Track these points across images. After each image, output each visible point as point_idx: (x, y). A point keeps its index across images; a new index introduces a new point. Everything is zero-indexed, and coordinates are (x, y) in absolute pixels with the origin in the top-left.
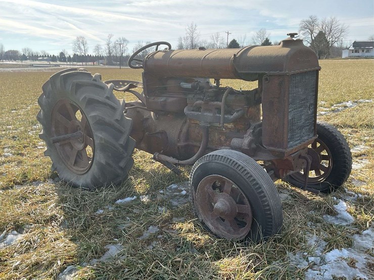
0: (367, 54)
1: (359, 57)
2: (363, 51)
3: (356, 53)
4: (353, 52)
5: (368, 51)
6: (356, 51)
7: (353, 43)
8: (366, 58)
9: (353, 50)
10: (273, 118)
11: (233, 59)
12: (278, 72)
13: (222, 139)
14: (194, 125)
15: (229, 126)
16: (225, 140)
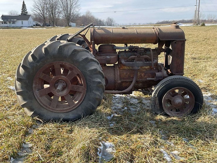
0: (13, 25)
1: (8, 28)
2: (10, 23)
3: (5, 24)
4: (2, 23)
5: (14, 22)
6: (5, 23)
7: (2, 17)
8: (14, 28)
9: (2, 22)
10: (178, 60)
11: (157, 34)
12: (181, 40)
13: (142, 75)
14: (122, 70)
15: (147, 68)
16: (144, 75)
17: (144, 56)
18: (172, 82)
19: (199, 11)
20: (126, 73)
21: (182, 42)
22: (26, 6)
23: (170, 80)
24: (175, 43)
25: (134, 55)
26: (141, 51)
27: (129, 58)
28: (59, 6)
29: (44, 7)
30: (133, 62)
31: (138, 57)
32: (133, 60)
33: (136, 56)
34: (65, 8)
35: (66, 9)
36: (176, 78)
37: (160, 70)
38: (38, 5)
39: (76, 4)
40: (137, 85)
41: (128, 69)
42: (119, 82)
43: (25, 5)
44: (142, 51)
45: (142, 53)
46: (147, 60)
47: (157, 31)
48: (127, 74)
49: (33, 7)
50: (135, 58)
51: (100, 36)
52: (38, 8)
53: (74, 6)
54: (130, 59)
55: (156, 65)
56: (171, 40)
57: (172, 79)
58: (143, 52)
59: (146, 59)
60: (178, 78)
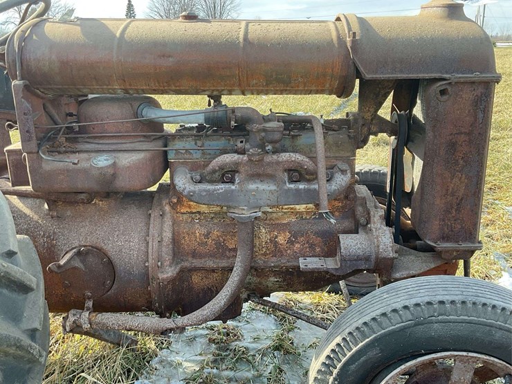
10: (453, 177)
11: (349, 45)
12: (476, 76)
13: (281, 239)
14: (185, 216)
15: (301, 208)
16: (290, 242)
17: (285, 156)
18: (416, 325)
19: (484, 17)
20: (204, 231)
21: (480, 90)
22: (134, 7)
23: (406, 307)
24: (443, 92)
25: (237, 152)
26: (264, 130)
27: (210, 167)
28: (199, 7)
29: (169, 10)
30: (232, 181)
31: (250, 160)
32: (227, 175)
33: (245, 158)
34: (209, 12)
35: (213, 13)
36: (442, 302)
37: (362, 220)
38: (157, 5)
39: (231, 3)
40: (260, 283)
41: (215, 213)
42: (169, 273)
43: (132, 6)
44: (273, 131)
45: (271, 142)
46: (297, 173)
47: (350, 29)
48: (209, 233)
49: (148, 11)
50: (237, 164)
51: (54, 57)
52: (158, 13)
53: (229, 7)
54: (214, 171)
55: (346, 197)
56: (421, 76)
57: (417, 305)
58: (277, 136)
59: (295, 171)
60: (453, 302)
